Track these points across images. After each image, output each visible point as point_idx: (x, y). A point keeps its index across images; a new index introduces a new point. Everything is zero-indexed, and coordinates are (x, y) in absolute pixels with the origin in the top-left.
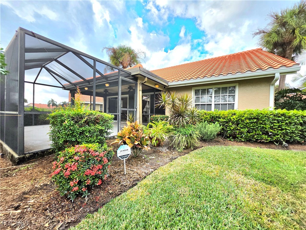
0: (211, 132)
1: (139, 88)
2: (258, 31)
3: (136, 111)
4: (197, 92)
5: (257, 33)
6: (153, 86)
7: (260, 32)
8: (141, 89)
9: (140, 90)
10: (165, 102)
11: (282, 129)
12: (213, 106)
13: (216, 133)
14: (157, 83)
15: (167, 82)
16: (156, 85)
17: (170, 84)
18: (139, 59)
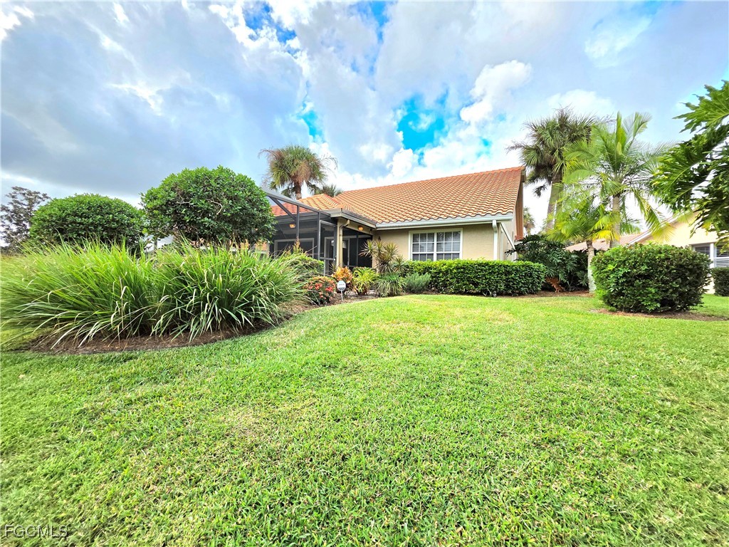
0: (419, 282)
1: (340, 232)
2: (513, 145)
3: (336, 261)
4: (415, 237)
5: (513, 148)
6: (356, 229)
7: (518, 146)
8: (341, 233)
9: (340, 235)
10: (372, 250)
11: (486, 279)
12: (435, 256)
13: (424, 284)
14: (360, 225)
15: (375, 223)
16: (360, 226)
17: (378, 225)
18: (324, 171)
